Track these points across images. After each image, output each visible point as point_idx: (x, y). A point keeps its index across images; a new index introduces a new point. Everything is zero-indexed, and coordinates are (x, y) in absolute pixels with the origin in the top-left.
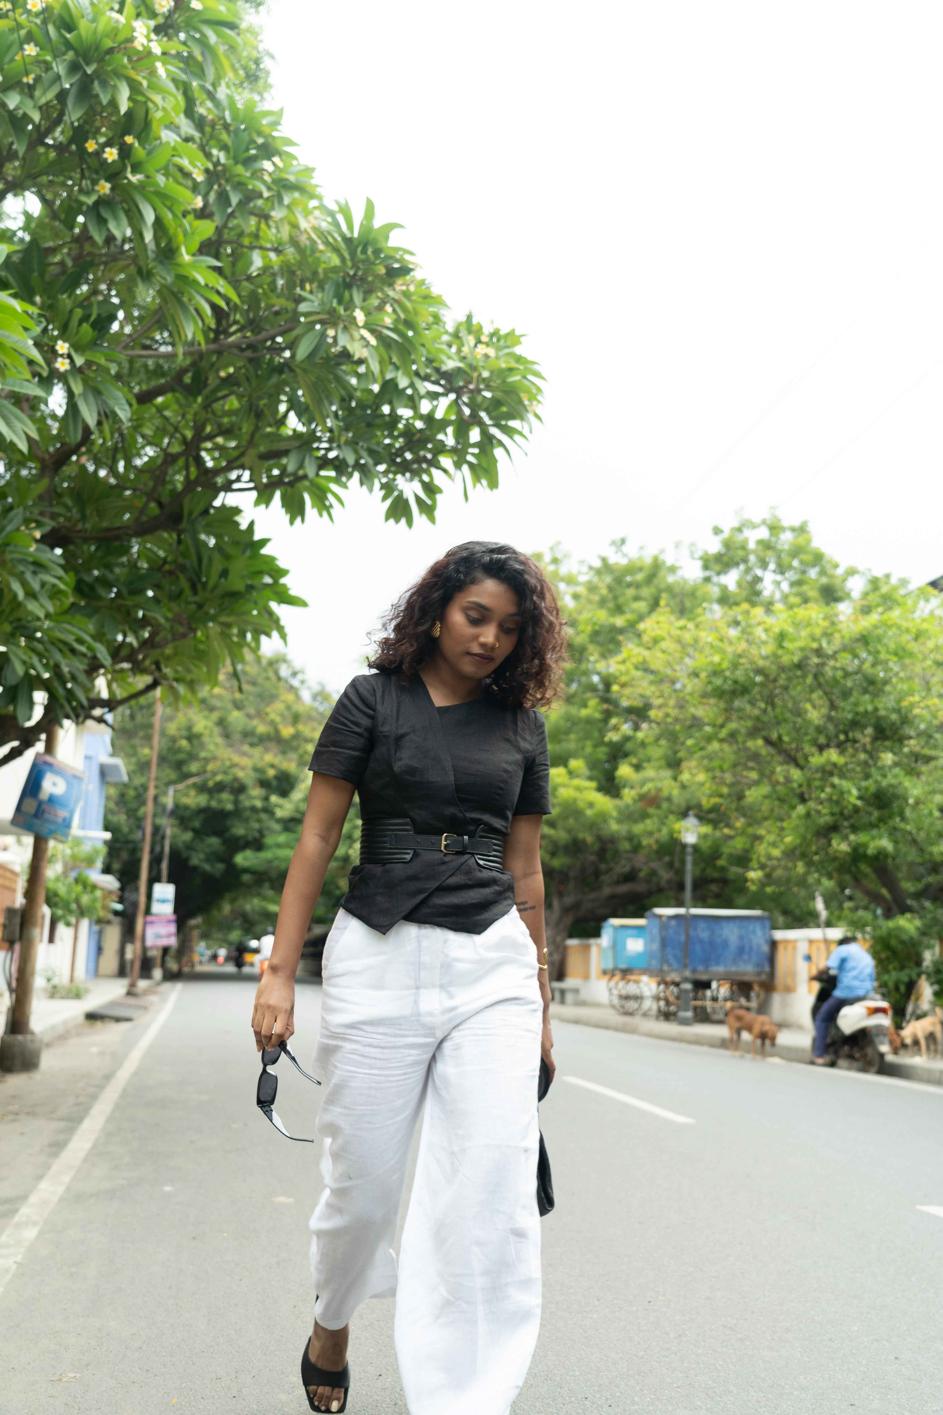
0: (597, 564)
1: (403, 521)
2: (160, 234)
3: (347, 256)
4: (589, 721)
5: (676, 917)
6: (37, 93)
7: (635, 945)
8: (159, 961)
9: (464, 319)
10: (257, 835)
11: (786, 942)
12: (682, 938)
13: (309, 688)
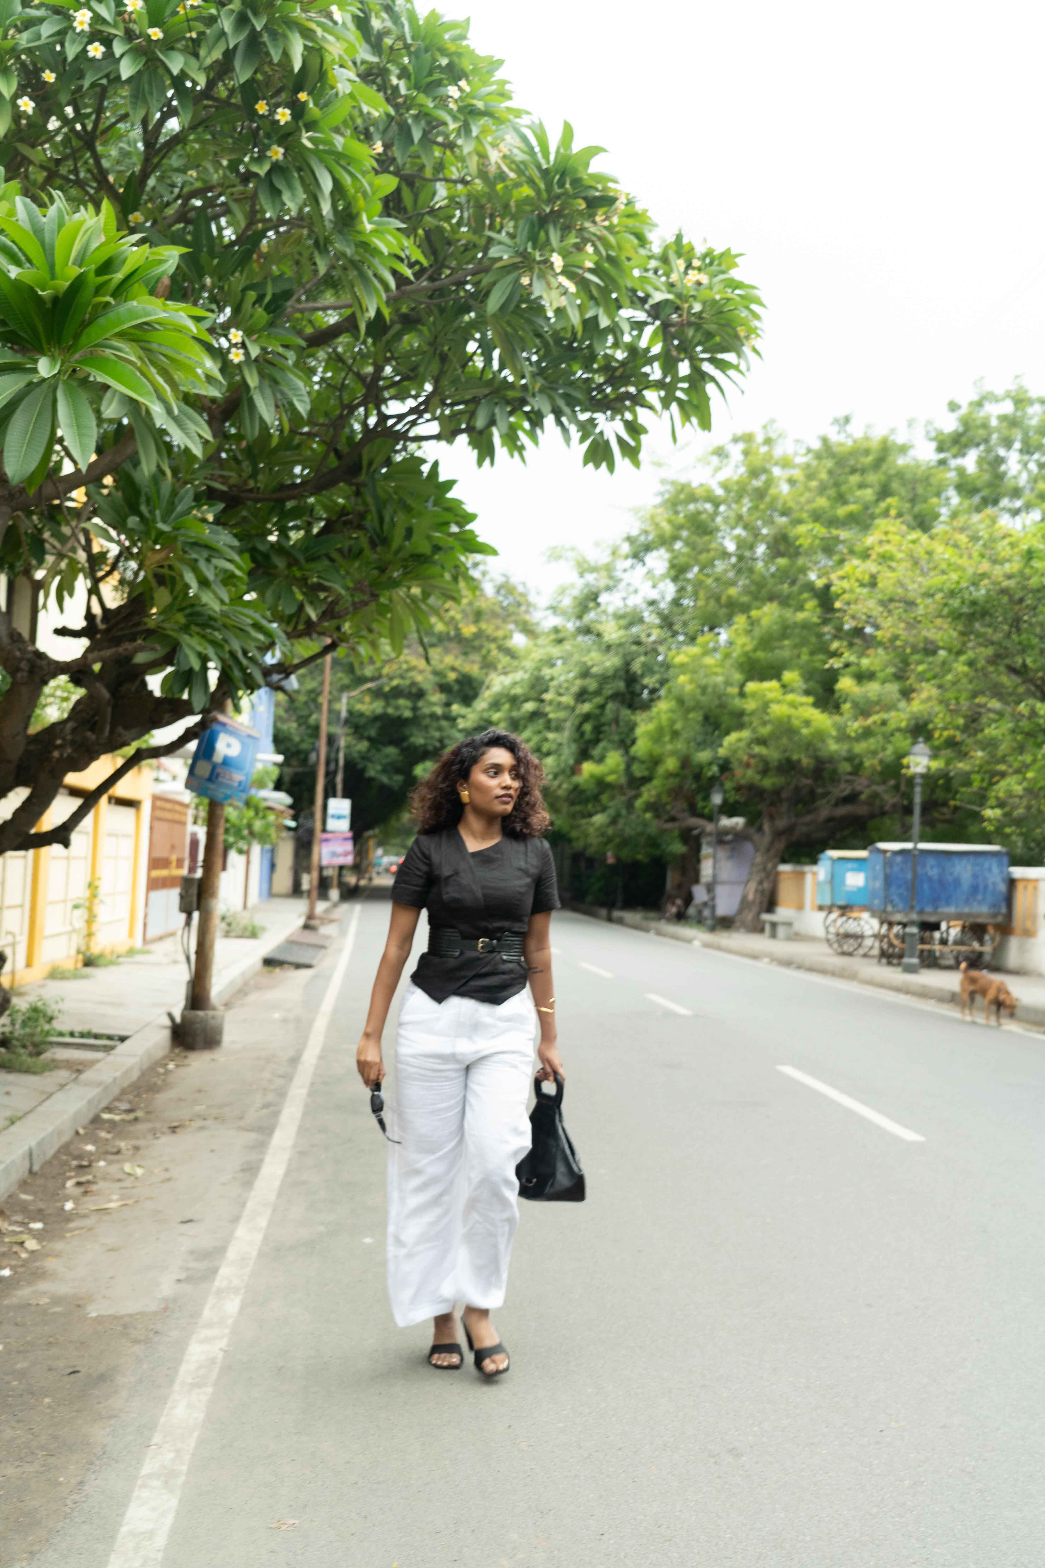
0: (817, 445)
1: (604, 465)
2: (337, 197)
3: (542, 186)
4: (805, 626)
5: (902, 852)
6: (202, 52)
7: (855, 880)
8: (335, 882)
9: (673, 239)
10: (438, 744)
11: (1026, 880)
12: (909, 876)
13: (491, 580)
